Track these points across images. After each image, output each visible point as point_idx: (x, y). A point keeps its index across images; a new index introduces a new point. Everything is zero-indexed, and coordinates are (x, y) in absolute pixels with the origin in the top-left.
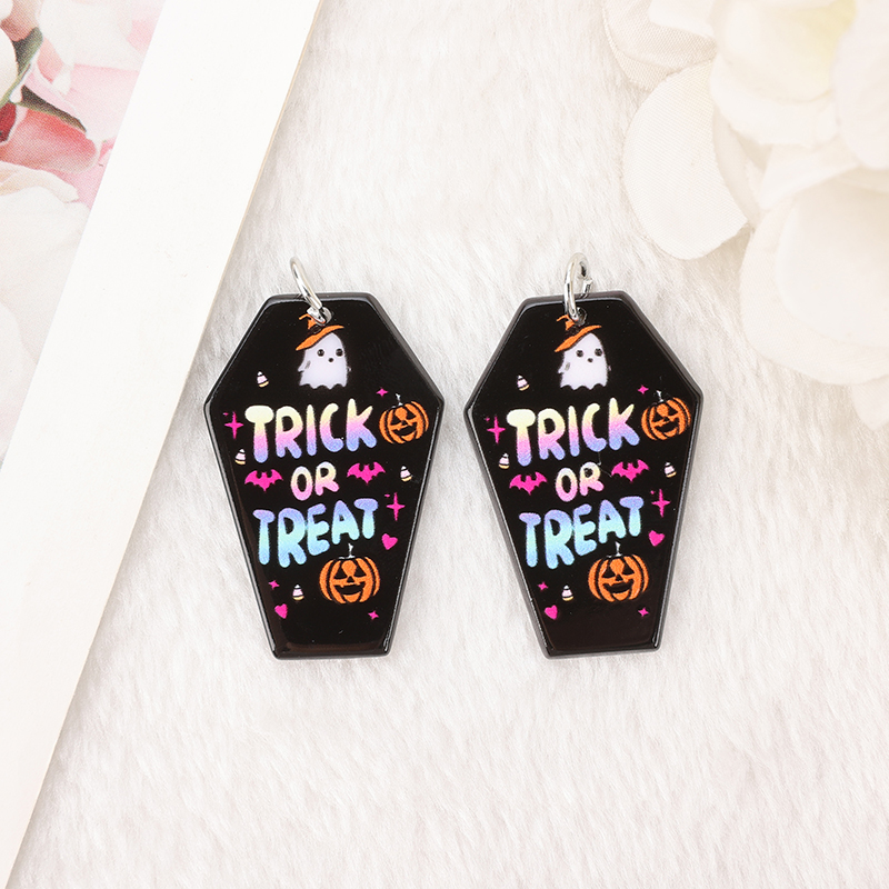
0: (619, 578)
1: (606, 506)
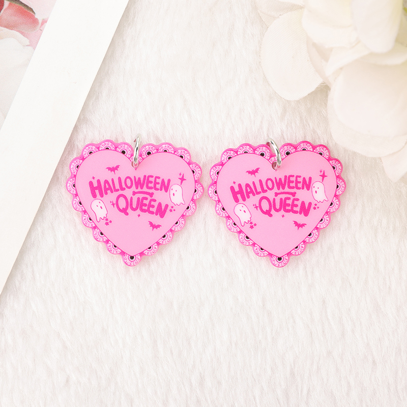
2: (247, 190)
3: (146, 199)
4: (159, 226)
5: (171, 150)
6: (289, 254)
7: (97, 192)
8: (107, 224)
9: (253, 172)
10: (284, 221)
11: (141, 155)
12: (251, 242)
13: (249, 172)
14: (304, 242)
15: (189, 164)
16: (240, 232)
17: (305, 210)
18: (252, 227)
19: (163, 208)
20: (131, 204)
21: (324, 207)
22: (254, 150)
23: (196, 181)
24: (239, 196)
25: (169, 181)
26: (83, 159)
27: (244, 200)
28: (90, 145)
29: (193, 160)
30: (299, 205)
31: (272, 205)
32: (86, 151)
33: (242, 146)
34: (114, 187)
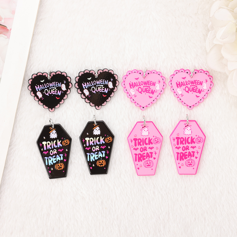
0: (101, 163)
1: (100, 152)
2: (181, 84)
3: (148, 88)
4: (152, 97)
5: (156, 72)
6: (193, 105)
7: (132, 86)
8: (135, 97)
9: (184, 78)
10: (193, 95)
11: (146, 74)
12: (181, 101)
13: (183, 78)
14: (199, 102)
15: (162, 77)
16: (178, 97)
17: (200, 92)
18: (182, 96)
19: (153, 91)
20: (143, 90)
21: (206, 91)
22: (185, 71)
23: (164, 82)
24: (179, 86)
25: (155, 82)
26: (127, 76)
27: (180, 87)
28: (129, 71)
29: (163, 76)
30: (198, 90)
31: (189, 89)
32: (128, 73)
33: (181, 69)
34: (137, 85)
